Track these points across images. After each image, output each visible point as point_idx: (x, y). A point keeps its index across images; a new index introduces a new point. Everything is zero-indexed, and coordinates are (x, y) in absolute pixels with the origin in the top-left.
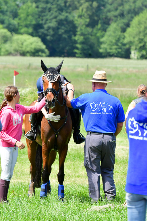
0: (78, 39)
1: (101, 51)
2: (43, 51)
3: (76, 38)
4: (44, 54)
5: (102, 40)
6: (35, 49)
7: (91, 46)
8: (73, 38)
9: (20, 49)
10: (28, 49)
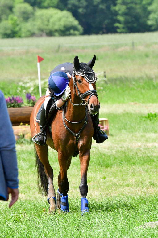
0: (119, 10)
1: (150, 23)
2: (75, 28)
3: (117, 8)
4: (76, 32)
5: (150, 8)
6: (65, 27)
7: (137, 18)
8: (113, 8)
9: (46, 27)
10: (56, 27)
